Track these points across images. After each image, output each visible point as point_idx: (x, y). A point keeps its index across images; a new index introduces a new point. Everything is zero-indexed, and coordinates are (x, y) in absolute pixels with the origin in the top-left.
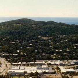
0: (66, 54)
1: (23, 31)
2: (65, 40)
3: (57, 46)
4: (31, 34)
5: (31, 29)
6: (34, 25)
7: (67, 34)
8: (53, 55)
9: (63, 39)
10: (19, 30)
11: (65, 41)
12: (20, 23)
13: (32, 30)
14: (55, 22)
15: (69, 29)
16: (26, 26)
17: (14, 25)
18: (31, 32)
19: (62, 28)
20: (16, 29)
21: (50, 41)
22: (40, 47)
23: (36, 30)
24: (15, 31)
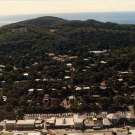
0: (97, 96)
1: (27, 42)
2: (102, 62)
3: (81, 78)
4: (41, 48)
5: (43, 37)
6: (54, 29)
7: (110, 47)
8: (68, 100)
9: (98, 60)
10: (20, 41)
11: (101, 64)
12: (25, 27)
13: (44, 39)
14: (98, 22)
15: (119, 35)
16: (34, 32)
17: (14, 30)
18: (42, 44)
19: (106, 33)
20: (14, 40)
21: (69, 65)
22: (44, 80)
23: (52, 38)
24: (12, 42)
